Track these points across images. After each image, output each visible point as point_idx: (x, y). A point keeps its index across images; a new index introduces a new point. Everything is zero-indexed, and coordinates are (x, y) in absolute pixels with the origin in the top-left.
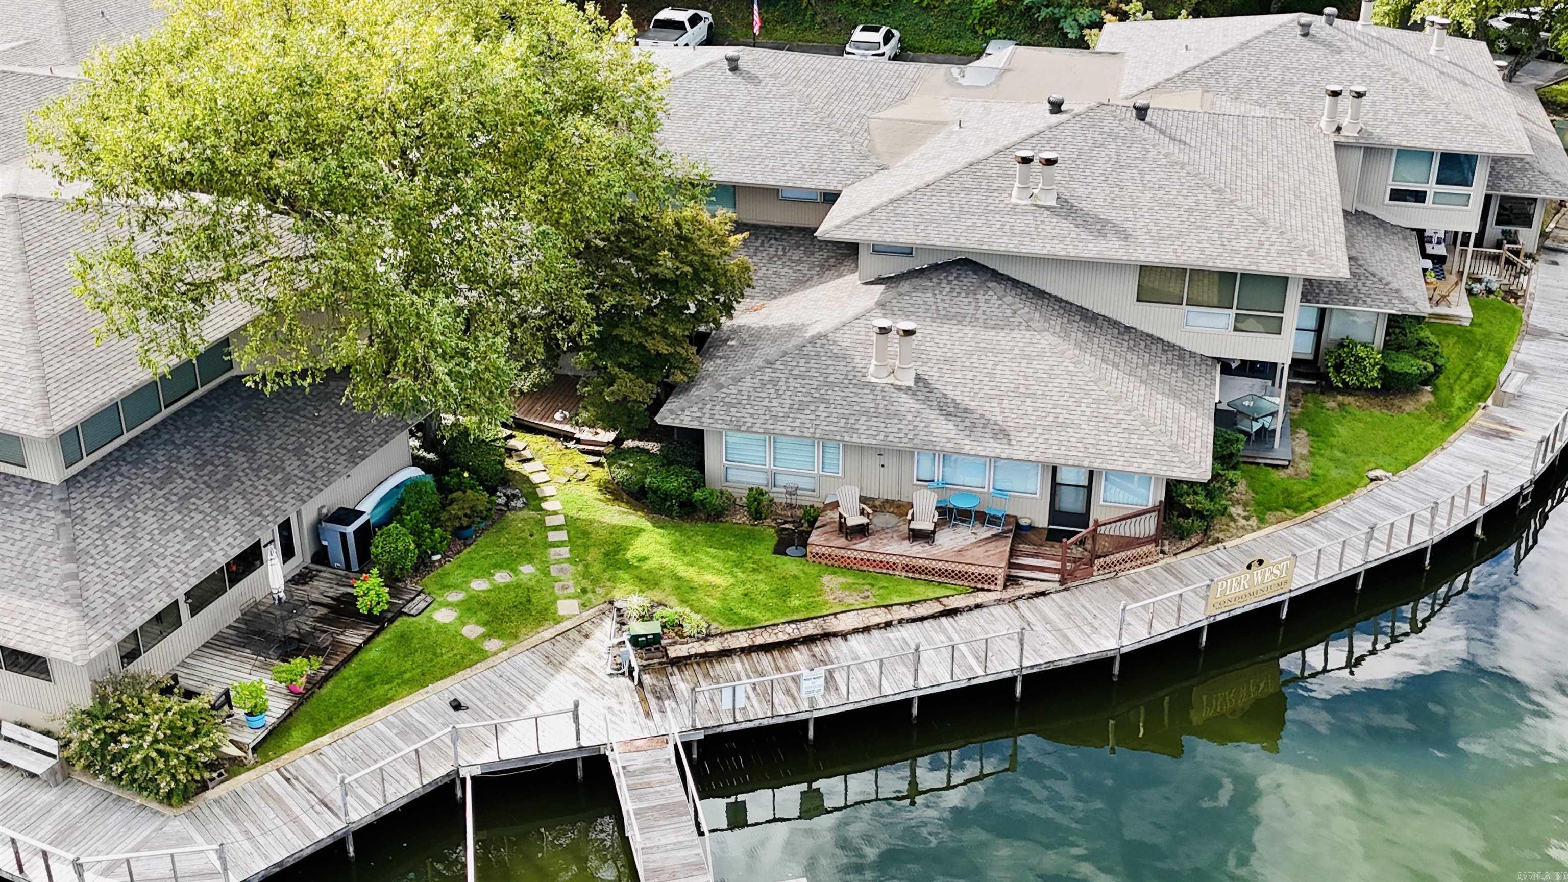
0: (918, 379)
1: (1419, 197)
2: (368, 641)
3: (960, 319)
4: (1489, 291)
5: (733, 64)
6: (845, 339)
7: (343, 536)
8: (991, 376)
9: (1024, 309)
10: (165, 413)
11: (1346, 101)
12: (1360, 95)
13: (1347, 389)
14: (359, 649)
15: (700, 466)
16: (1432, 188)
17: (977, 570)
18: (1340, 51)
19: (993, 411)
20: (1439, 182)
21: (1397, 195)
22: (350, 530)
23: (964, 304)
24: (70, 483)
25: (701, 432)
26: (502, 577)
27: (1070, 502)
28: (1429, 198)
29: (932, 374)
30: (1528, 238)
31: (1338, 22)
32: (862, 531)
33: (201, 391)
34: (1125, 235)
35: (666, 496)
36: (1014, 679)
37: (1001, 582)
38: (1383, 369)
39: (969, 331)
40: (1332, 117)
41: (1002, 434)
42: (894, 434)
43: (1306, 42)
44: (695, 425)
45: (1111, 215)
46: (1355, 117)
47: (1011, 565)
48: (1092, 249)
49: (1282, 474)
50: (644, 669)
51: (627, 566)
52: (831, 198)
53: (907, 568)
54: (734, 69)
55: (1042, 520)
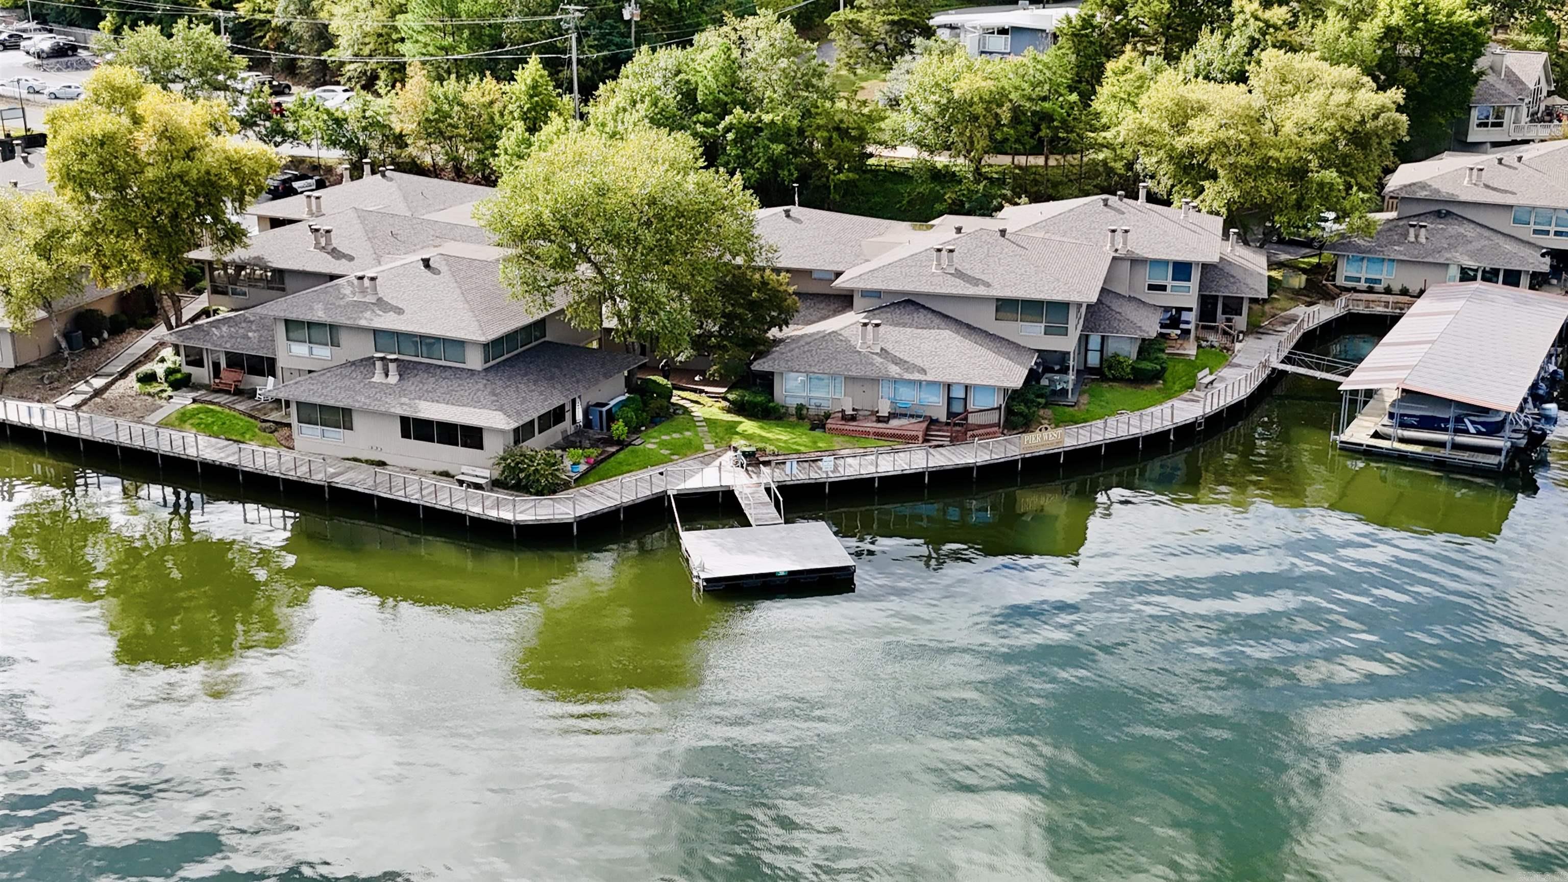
0: (882, 349)
1: (1163, 288)
2: (618, 451)
3: (904, 325)
4: (1212, 346)
5: (787, 214)
6: (845, 333)
7: (601, 412)
8: (919, 348)
9: (937, 320)
10: (520, 350)
11: (1119, 236)
12: (1126, 231)
13: (1115, 379)
14: (613, 454)
15: (772, 394)
16: (1169, 283)
17: (909, 433)
18: (1123, 213)
19: (919, 362)
20: (1173, 279)
21: (1152, 287)
22: (604, 409)
23: (907, 318)
24: (486, 370)
25: (772, 374)
26: (675, 436)
27: (957, 408)
28: (1169, 288)
29: (889, 347)
30: (1240, 322)
31: (1125, 200)
32: (853, 418)
33: (534, 344)
34: (988, 285)
35: (755, 405)
36: (923, 474)
37: (921, 439)
38: (1133, 368)
39: (909, 330)
40: (1113, 244)
41: (923, 371)
42: (870, 373)
43: (1106, 209)
44: (770, 369)
45: (982, 277)
46: (1125, 243)
47: (926, 435)
48: (971, 290)
49: (1071, 409)
50: (748, 465)
51: (737, 433)
52: (838, 274)
53: (876, 434)
54: (788, 216)
55: (943, 418)
